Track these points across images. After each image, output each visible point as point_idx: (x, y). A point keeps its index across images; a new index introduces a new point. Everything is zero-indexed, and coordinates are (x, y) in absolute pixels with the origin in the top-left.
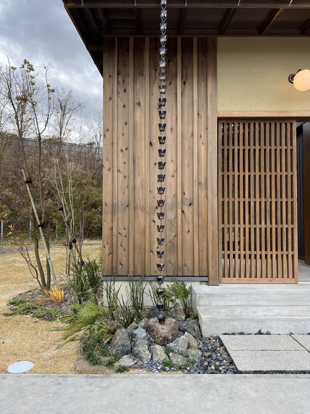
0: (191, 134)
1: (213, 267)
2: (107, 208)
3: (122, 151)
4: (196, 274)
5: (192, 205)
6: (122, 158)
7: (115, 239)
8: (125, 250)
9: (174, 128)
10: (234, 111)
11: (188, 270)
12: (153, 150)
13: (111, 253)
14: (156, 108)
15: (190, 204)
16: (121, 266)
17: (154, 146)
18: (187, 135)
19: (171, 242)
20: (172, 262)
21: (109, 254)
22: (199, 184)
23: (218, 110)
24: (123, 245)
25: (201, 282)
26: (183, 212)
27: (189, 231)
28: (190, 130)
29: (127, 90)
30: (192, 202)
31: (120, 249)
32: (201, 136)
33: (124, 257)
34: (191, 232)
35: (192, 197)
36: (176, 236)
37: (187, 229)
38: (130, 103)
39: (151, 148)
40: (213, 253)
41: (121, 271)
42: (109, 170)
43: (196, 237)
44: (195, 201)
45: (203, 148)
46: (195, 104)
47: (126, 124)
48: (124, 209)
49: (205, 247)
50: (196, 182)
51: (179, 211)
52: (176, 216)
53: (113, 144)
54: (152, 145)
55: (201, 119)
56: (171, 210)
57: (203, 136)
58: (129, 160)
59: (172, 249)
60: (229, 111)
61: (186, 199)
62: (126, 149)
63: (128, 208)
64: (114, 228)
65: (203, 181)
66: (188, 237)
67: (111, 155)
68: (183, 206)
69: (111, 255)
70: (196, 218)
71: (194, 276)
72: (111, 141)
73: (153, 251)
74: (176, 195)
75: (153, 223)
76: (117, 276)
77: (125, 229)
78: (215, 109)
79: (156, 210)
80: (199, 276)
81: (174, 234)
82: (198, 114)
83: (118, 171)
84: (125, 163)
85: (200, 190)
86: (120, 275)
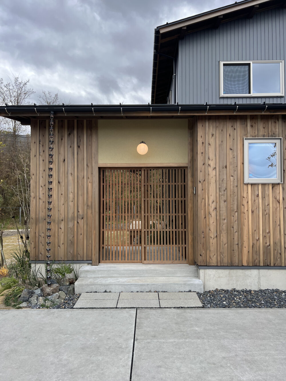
0: (83, 177)
1: (95, 255)
2: (33, 220)
3: (42, 187)
4: (85, 259)
5: (83, 219)
6: (42, 191)
7: (37, 239)
8: (43, 245)
9: (73, 173)
10: (108, 164)
11: (80, 257)
12: (60, 186)
13: (35, 247)
14: (62, 162)
15: (82, 218)
16: (41, 255)
17: (61, 184)
18: (80, 177)
19: (70, 240)
20: (71, 252)
21: (34, 248)
22: (88, 206)
23: (98, 163)
24: (42, 242)
25: (88, 263)
26: (78, 222)
27: (81, 234)
28: (82, 175)
29: (45, 151)
30: (83, 217)
31: (41, 245)
32: (89, 178)
33: (43, 250)
34: (82, 234)
35: (83, 214)
36: (74, 237)
37: (80, 233)
38: (46, 158)
39: (59, 185)
40: (95, 246)
41: (41, 257)
42: (34, 198)
43: (85, 237)
44: (85, 217)
45: (90, 184)
46: (85, 160)
47: (44, 171)
48: (43, 221)
49: (91, 243)
50: (85, 205)
51: (76, 222)
52: (74, 225)
53: (36, 183)
54: (60, 183)
55: (89, 168)
56: (71, 221)
57: (90, 177)
58: (46, 192)
59: (71, 244)
60: (105, 164)
61: (80, 215)
62: (44, 186)
63: (45, 221)
64: (37, 233)
65: (90, 204)
66: (81, 237)
67: (35, 190)
68: (78, 219)
69: (35, 249)
70: (85, 226)
71: (83, 260)
72: (35, 181)
73: (60, 246)
74: (74, 213)
75: (60, 230)
76: (39, 261)
77: (43, 233)
78: (97, 162)
79: (62, 221)
80: (87, 260)
81: (72, 236)
82: (87, 165)
83: (39, 198)
84: (43, 194)
85: (88, 210)
86: (40, 260)
